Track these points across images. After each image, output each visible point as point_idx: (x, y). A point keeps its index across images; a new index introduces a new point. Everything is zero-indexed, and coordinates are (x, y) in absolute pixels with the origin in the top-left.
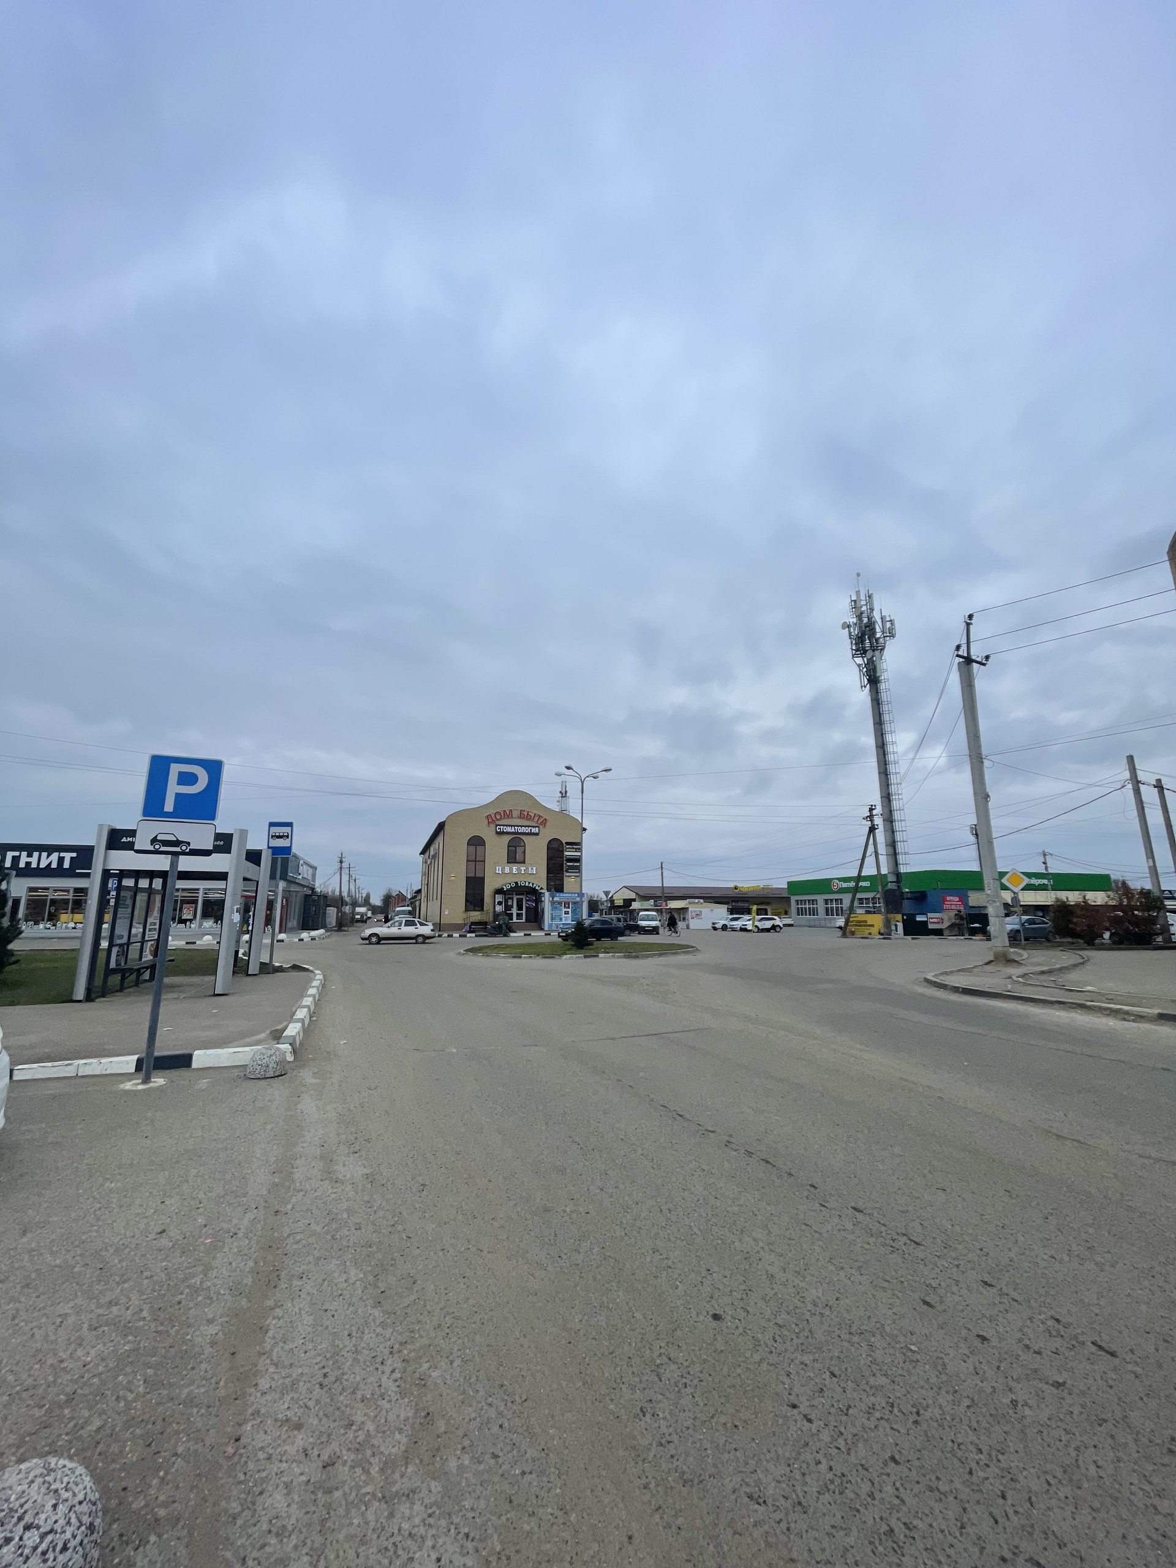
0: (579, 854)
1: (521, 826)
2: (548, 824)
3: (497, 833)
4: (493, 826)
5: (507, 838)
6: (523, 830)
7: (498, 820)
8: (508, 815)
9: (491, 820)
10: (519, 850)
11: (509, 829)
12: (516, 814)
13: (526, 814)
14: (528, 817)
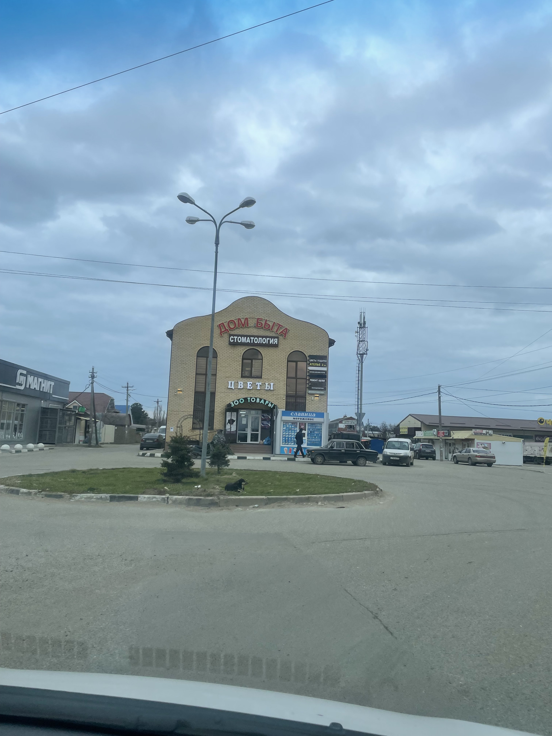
0: (324, 369)
1: (258, 337)
2: (289, 335)
3: (231, 344)
4: (226, 336)
5: (242, 350)
6: (260, 340)
7: (231, 329)
8: (245, 324)
9: (224, 330)
10: (256, 363)
11: (244, 340)
12: (252, 323)
13: (263, 323)
14: (266, 327)
